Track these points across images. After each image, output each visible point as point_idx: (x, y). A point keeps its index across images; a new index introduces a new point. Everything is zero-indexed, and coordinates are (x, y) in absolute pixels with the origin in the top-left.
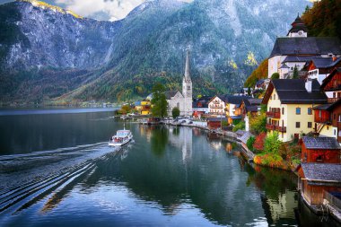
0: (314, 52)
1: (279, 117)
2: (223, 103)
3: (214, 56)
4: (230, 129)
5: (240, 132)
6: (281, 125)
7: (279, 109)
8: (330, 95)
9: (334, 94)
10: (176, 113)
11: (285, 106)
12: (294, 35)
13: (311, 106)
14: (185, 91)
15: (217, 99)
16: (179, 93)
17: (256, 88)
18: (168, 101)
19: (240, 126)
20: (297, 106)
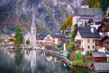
0: (92, 15)
1: (80, 44)
2: (52, 38)
3: (44, 15)
4: (57, 50)
5: (61, 51)
6: (81, 47)
7: (80, 40)
8: (101, 34)
9: (103, 33)
10: (28, 43)
11: (83, 39)
12: (83, 7)
13: (94, 39)
14: (32, 32)
15: (49, 36)
16: (29, 33)
17: (66, 31)
18: (24, 37)
19: (61, 48)
20: (88, 39)
